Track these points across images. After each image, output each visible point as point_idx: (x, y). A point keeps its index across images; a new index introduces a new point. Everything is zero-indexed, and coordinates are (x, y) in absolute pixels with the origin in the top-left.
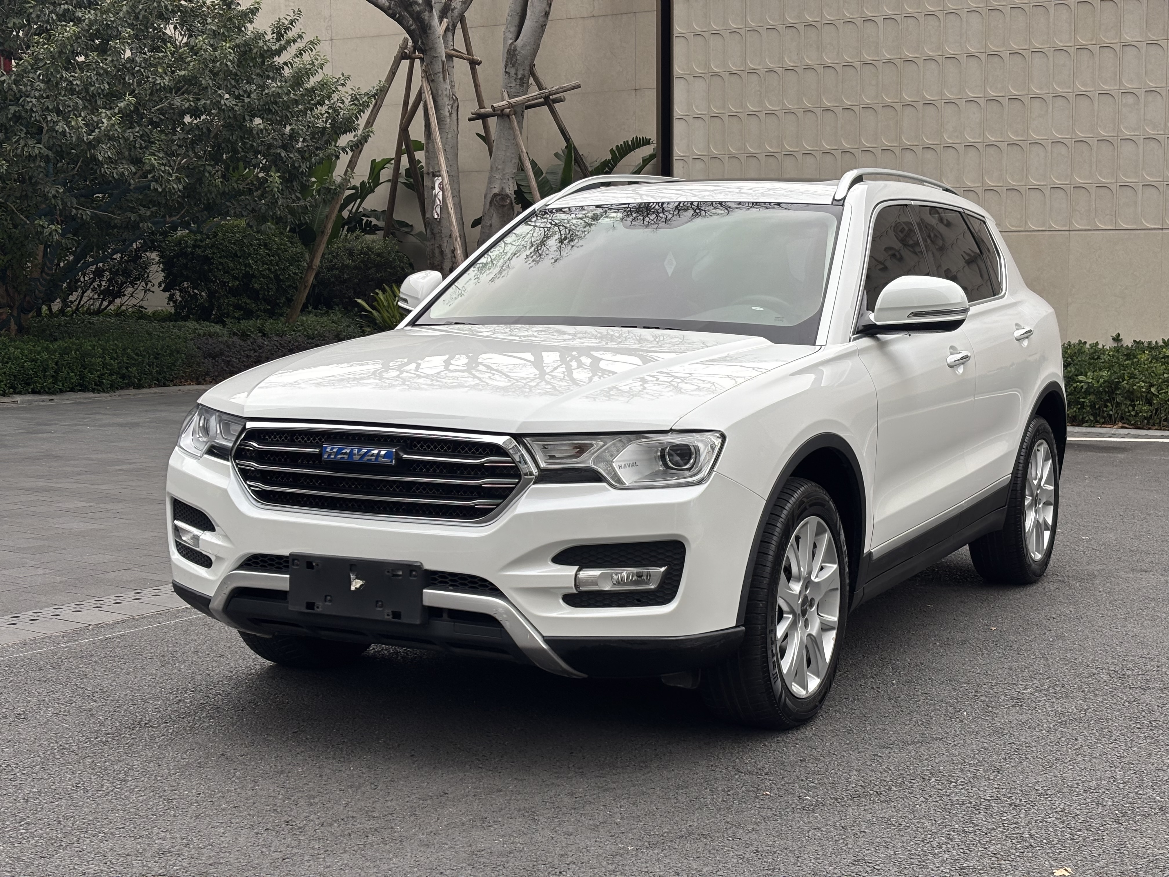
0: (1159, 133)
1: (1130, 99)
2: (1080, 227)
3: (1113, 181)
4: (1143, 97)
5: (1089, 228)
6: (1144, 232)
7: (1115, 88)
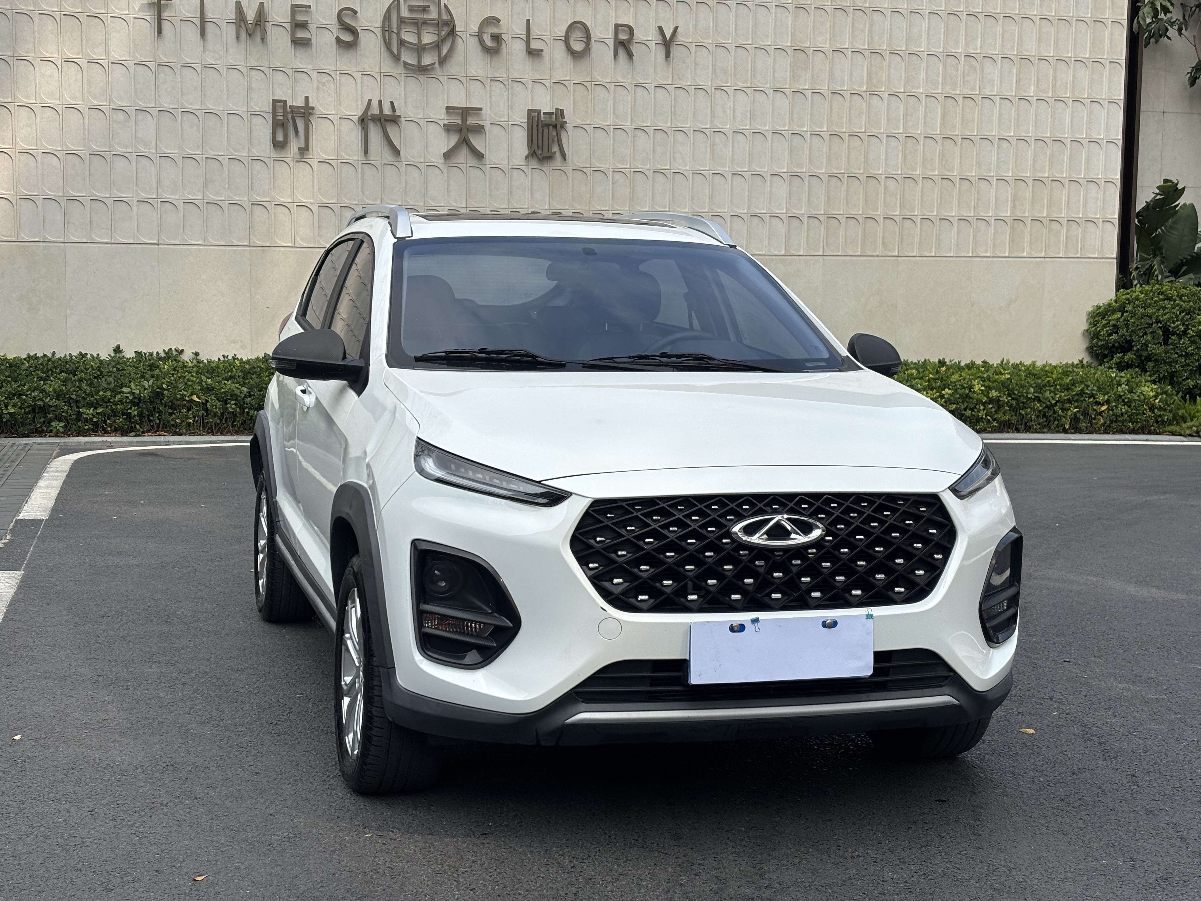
0: (151, 151)
1: (121, 116)
2: (76, 240)
3: (107, 195)
4: (133, 114)
5: (84, 240)
6: (140, 246)
7: (105, 104)
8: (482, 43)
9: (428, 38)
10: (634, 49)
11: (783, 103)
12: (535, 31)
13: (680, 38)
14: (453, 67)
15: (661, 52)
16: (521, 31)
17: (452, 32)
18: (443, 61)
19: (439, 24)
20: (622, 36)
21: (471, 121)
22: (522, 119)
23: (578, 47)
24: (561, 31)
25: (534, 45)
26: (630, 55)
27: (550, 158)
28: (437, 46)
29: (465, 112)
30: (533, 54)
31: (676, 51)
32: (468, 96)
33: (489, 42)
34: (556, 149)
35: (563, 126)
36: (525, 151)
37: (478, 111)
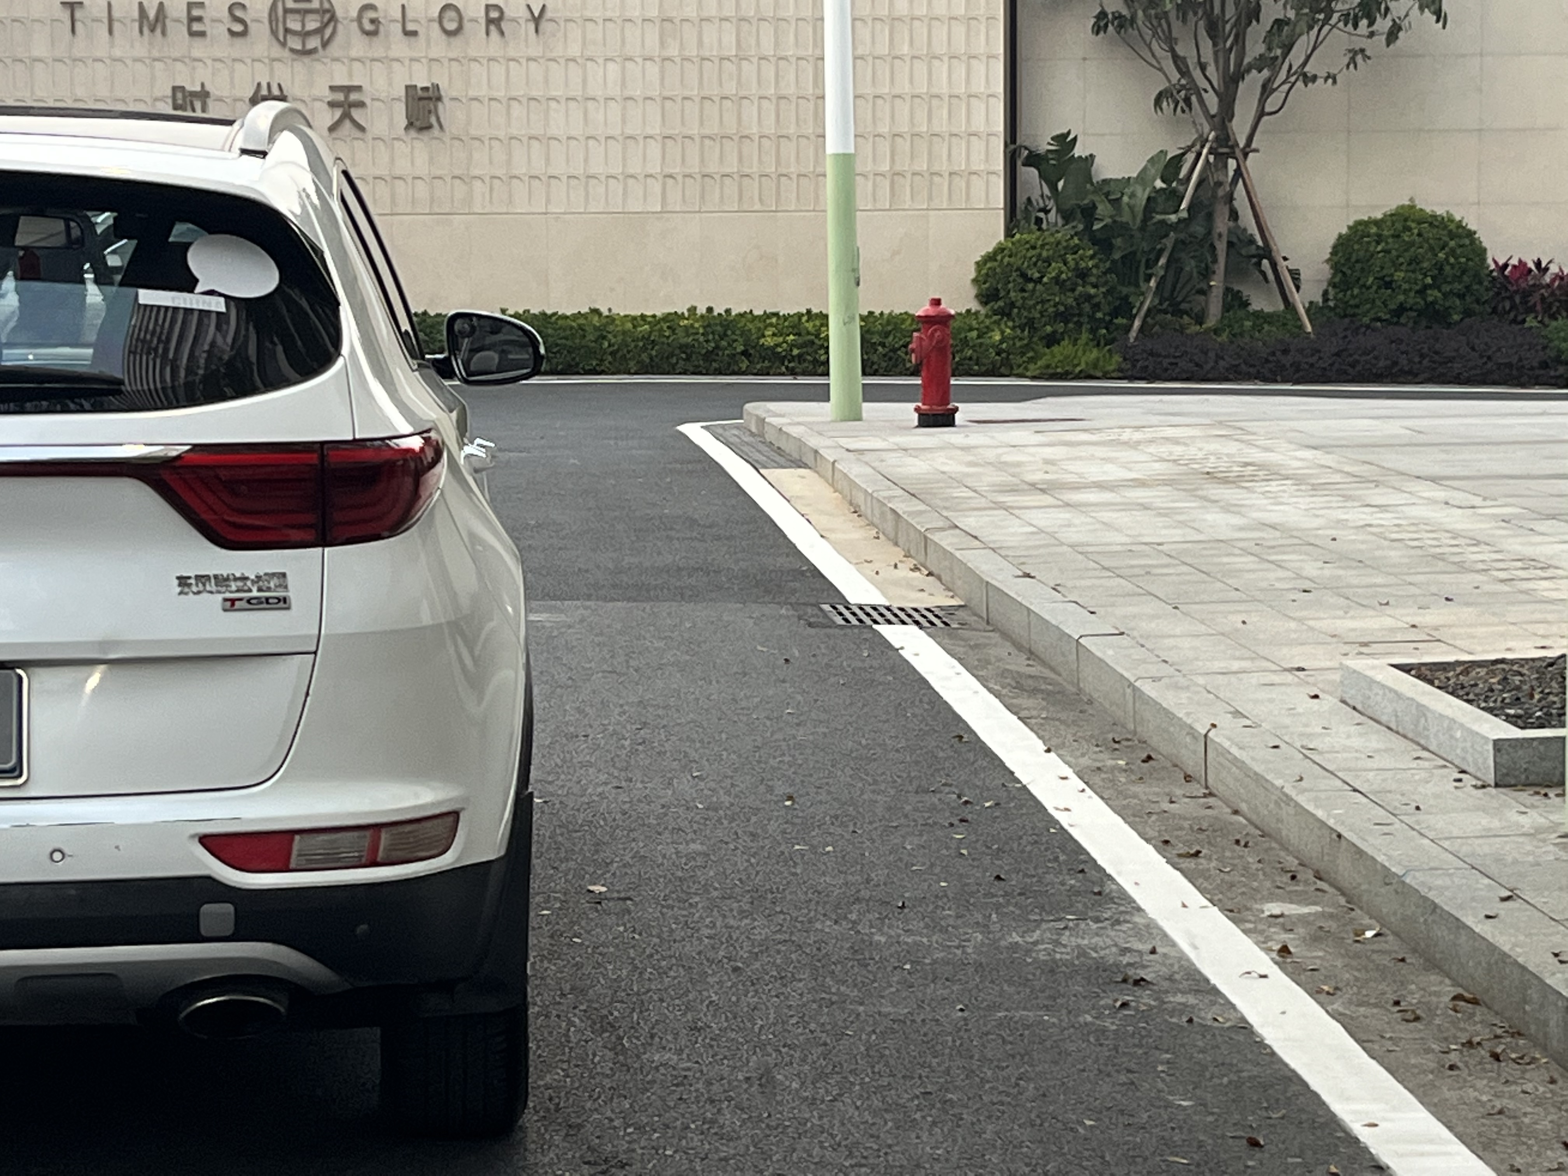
34: (433, 120)
35: (439, 99)
36: (404, 122)
37: (359, 88)
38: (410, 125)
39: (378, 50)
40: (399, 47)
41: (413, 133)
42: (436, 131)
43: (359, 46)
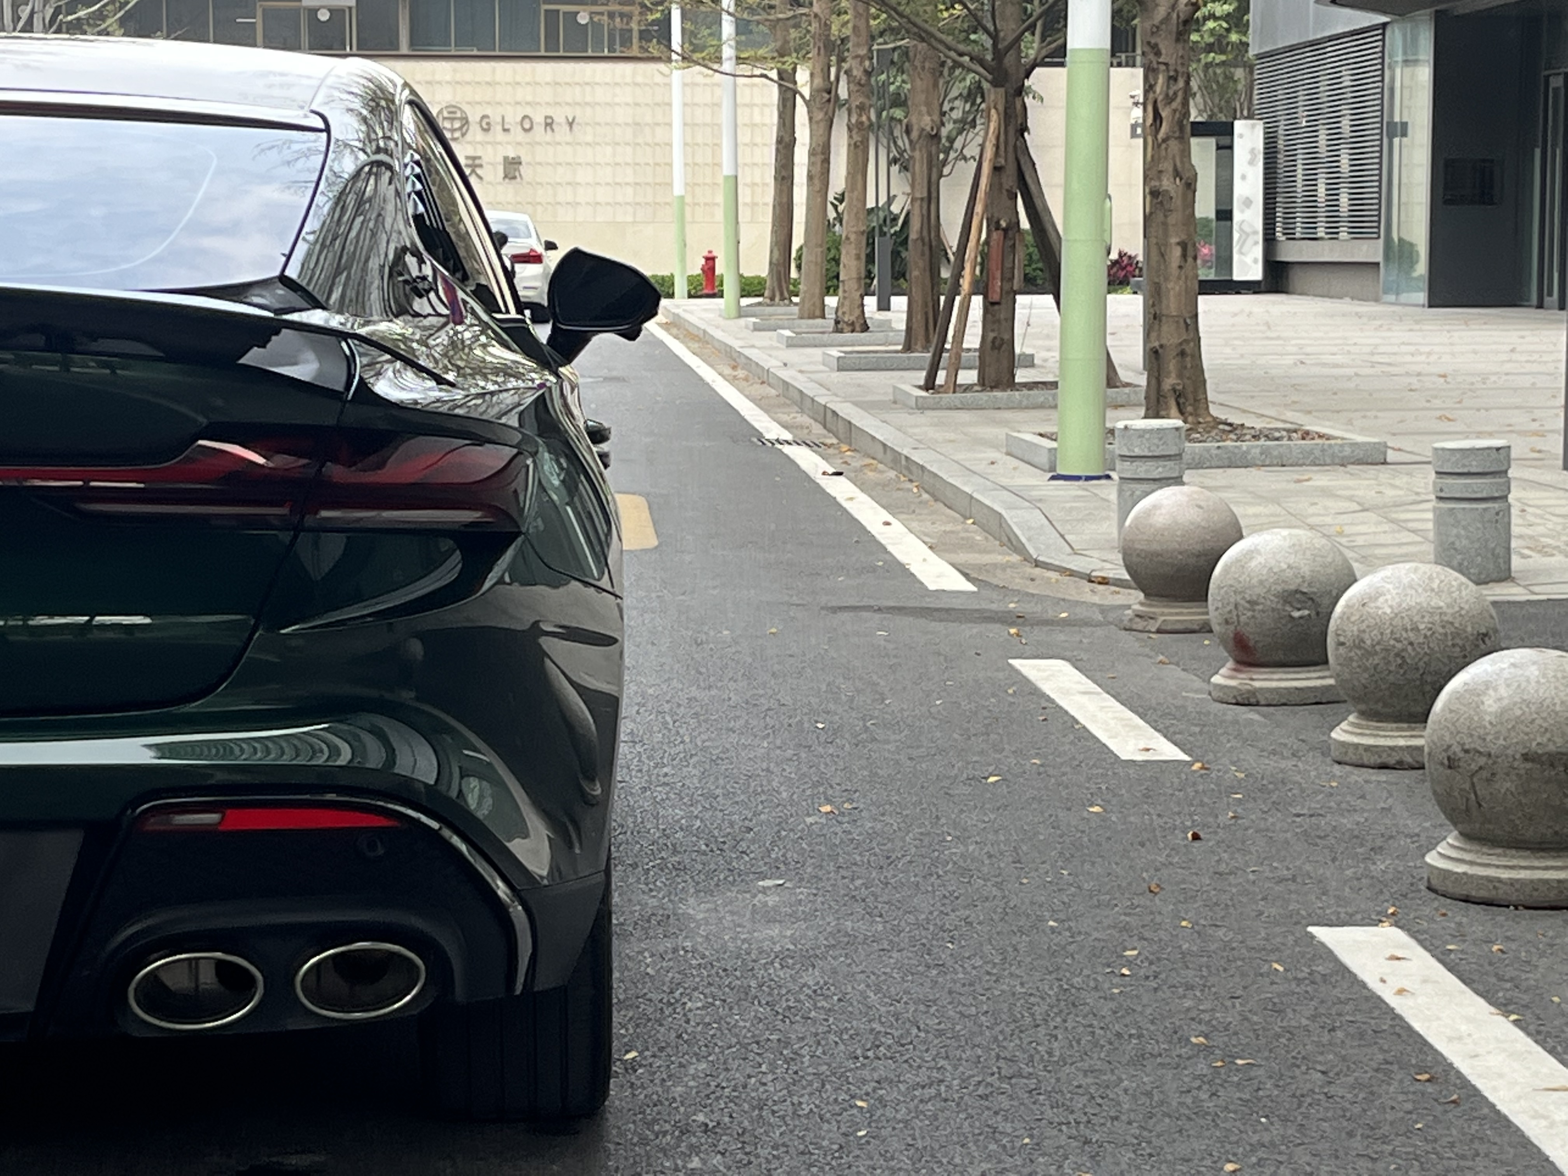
8: (481, 126)
9: (457, 125)
10: (554, 126)
11: (629, 149)
12: (506, 120)
13: (576, 121)
14: (468, 137)
15: (568, 128)
16: (499, 120)
17: (467, 122)
18: (463, 135)
19: (461, 119)
20: (549, 121)
21: (477, 162)
22: (501, 160)
23: (527, 126)
24: (519, 119)
25: (506, 127)
26: (553, 130)
27: (514, 178)
28: (461, 128)
29: (474, 158)
30: (506, 130)
31: (574, 126)
32: (475, 149)
33: (485, 126)
34: (517, 174)
35: (520, 163)
36: (502, 175)
37: (480, 158)
38: (506, 177)
39: (489, 137)
40: (500, 136)
41: (507, 180)
42: (519, 179)
43: (479, 136)
